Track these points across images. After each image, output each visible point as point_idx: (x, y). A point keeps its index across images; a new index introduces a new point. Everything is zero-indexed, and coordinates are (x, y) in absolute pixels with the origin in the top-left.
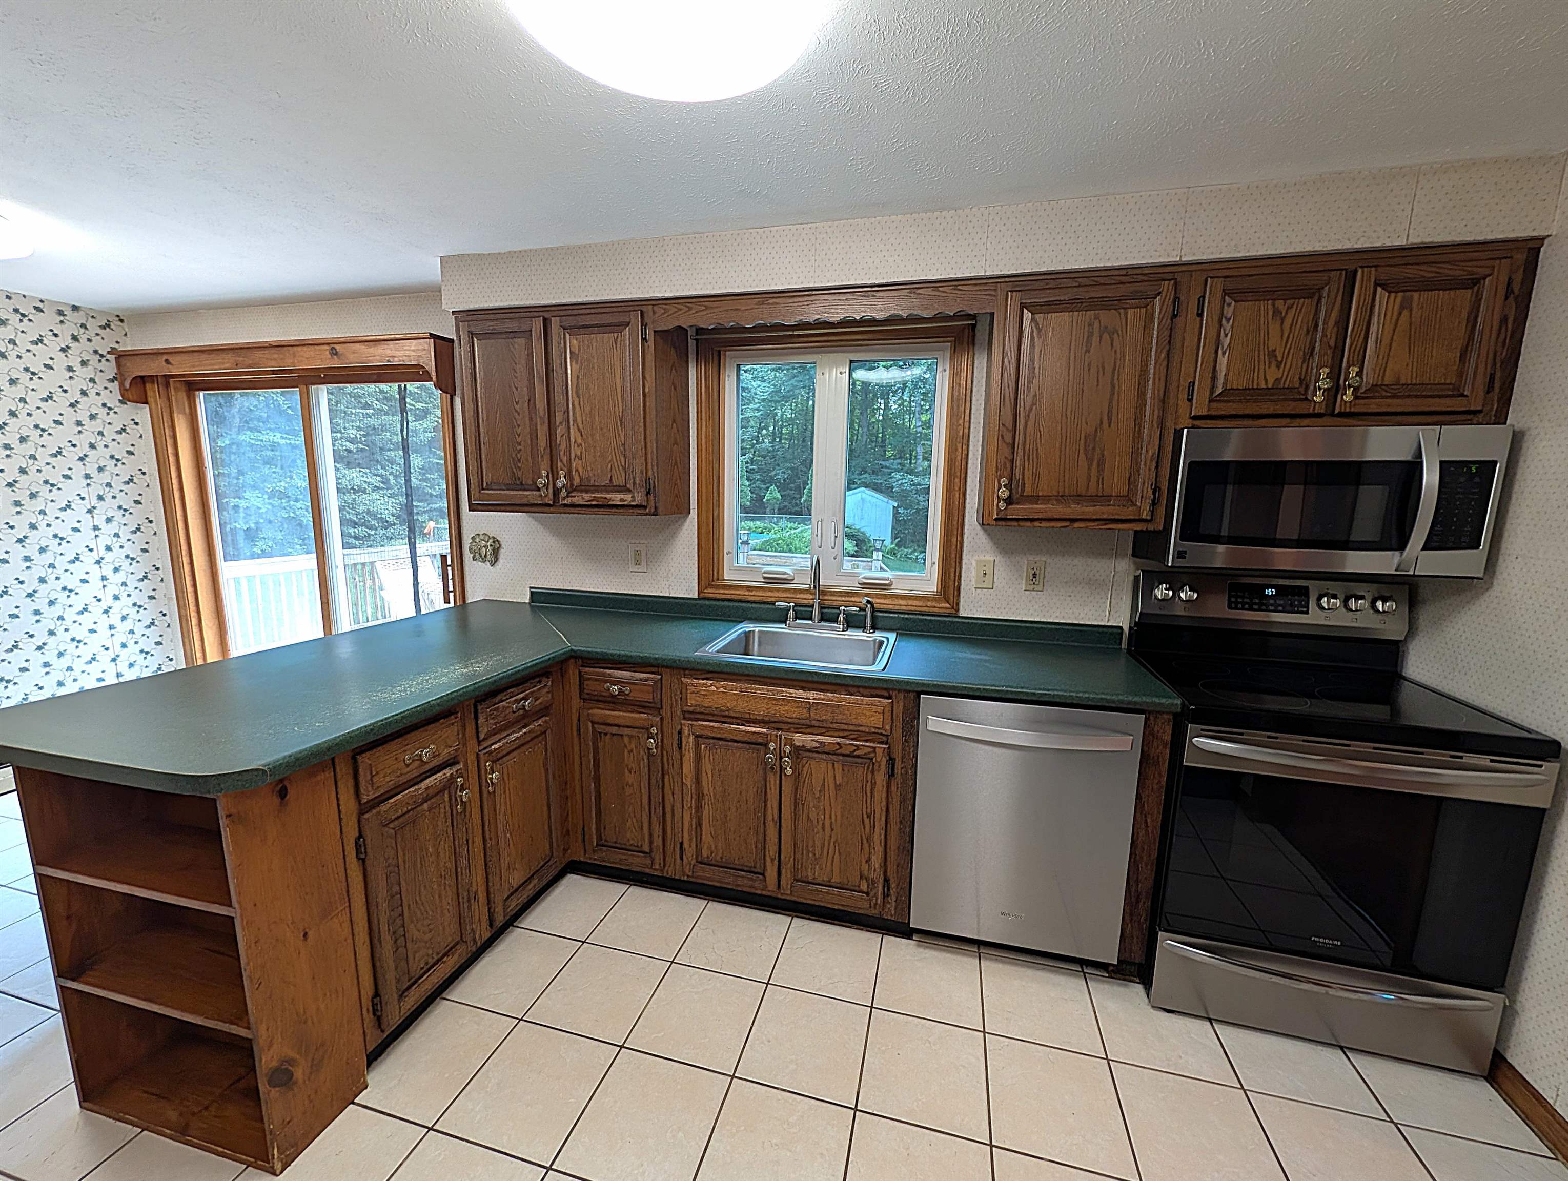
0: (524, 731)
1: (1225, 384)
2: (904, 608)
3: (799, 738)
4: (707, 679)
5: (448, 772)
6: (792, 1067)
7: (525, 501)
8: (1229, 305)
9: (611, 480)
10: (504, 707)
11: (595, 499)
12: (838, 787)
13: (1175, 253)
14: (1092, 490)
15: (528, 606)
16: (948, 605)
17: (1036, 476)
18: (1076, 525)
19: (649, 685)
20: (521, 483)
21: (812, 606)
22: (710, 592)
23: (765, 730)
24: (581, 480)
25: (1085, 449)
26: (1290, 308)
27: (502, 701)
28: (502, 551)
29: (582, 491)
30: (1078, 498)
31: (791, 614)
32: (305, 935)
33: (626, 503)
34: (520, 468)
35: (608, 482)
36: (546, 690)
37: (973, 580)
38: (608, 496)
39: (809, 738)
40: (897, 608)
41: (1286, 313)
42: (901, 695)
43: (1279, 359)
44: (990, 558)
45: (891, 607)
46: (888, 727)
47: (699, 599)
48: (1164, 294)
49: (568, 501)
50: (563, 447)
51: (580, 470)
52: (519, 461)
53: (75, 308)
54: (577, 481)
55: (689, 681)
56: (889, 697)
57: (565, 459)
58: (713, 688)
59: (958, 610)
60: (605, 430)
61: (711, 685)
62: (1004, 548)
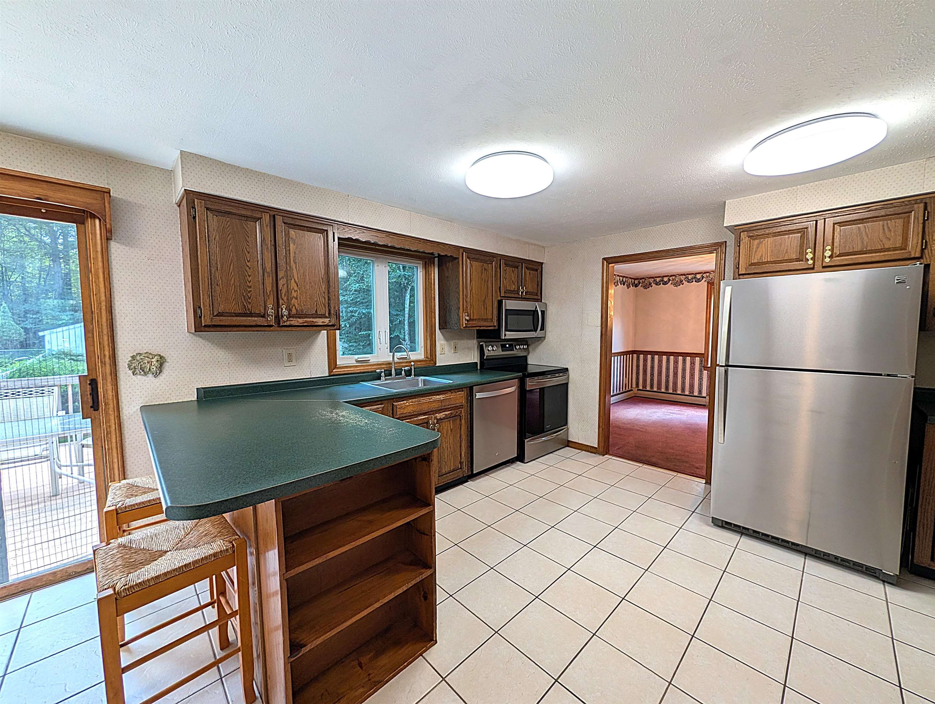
1: (506, 288)
3: (438, 416)
4: (404, 401)
7: (254, 324)
8: (505, 267)
9: (316, 311)
11: (306, 322)
17: (473, 312)
19: (380, 410)
20: (251, 313)
22: (337, 371)
23: (427, 416)
24: (297, 310)
25: (483, 304)
26: (514, 270)
29: (296, 317)
33: (326, 324)
34: (250, 303)
35: (314, 312)
37: (439, 351)
38: (314, 320)
39: (442, 414)
42: (465, 389)
46: (464, 402)
49: (288, 323)
50: (283, 291)
51: (296, 305)
52: (249, 298)
54: (294, 311)
55: (397, 403)
56: (463, 391)
57: (285, 299)
59: (436, 363)
60: (313, 284)
61: (406, 403)
62: (446, 339)
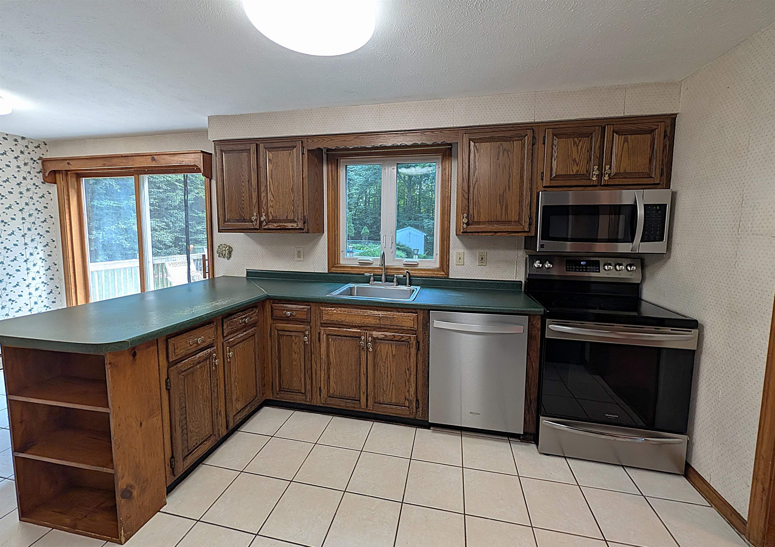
0: (245, 333)
1: (556, 173)
2: (424, 275)
3: (375, 334)
4: (332, 307)
5: (209, 350)
6: (373, 486)
7: (246, 227)
8: (556, 140)
9: (287, 217)
10: (236, 321)
11: (280, 226)
12: (394, 356)
13: (531, 118)
14: (503, 219)
15: (245, 279)
16: (444, 273)
17: (479, 212)
18: (498, 234)
19: (305, 311)
20: (244, 219)
21: (382, 275)
22: (334, 270)
23: (359, 331)
24: (273, 217)
25: (499, 200)
26: (580, 141)
27: (235, 318)
28: (233, 253)
29: (273, 222)
30: (498, 222)
31: (372, 278)
32: (141, 424)
33: (294, 227)
34: (243, 212)
35: (285, 218)
36: (255, 314)
37: (455, 261)
38: (285, 224)
39: (380, 333)
40: (421, 275)
41: (579, 143)
42: (422, 312)
43: (577, 162)
44: (462, 251)
46: (416, 327)
47: (328, 273)
48: (528, 135)
49: (266, 227)
50: (264, 202)
51: (272, 212)
52: (243, 208)
53: (23, 138)
54: (271, 218)
55: (324, 308)
56: (416, 313)
57: (265, 208)
58: (335, 311)
59: (448, 275)
60: (284, 194)
61: (334, 310)
62: (468, 246)
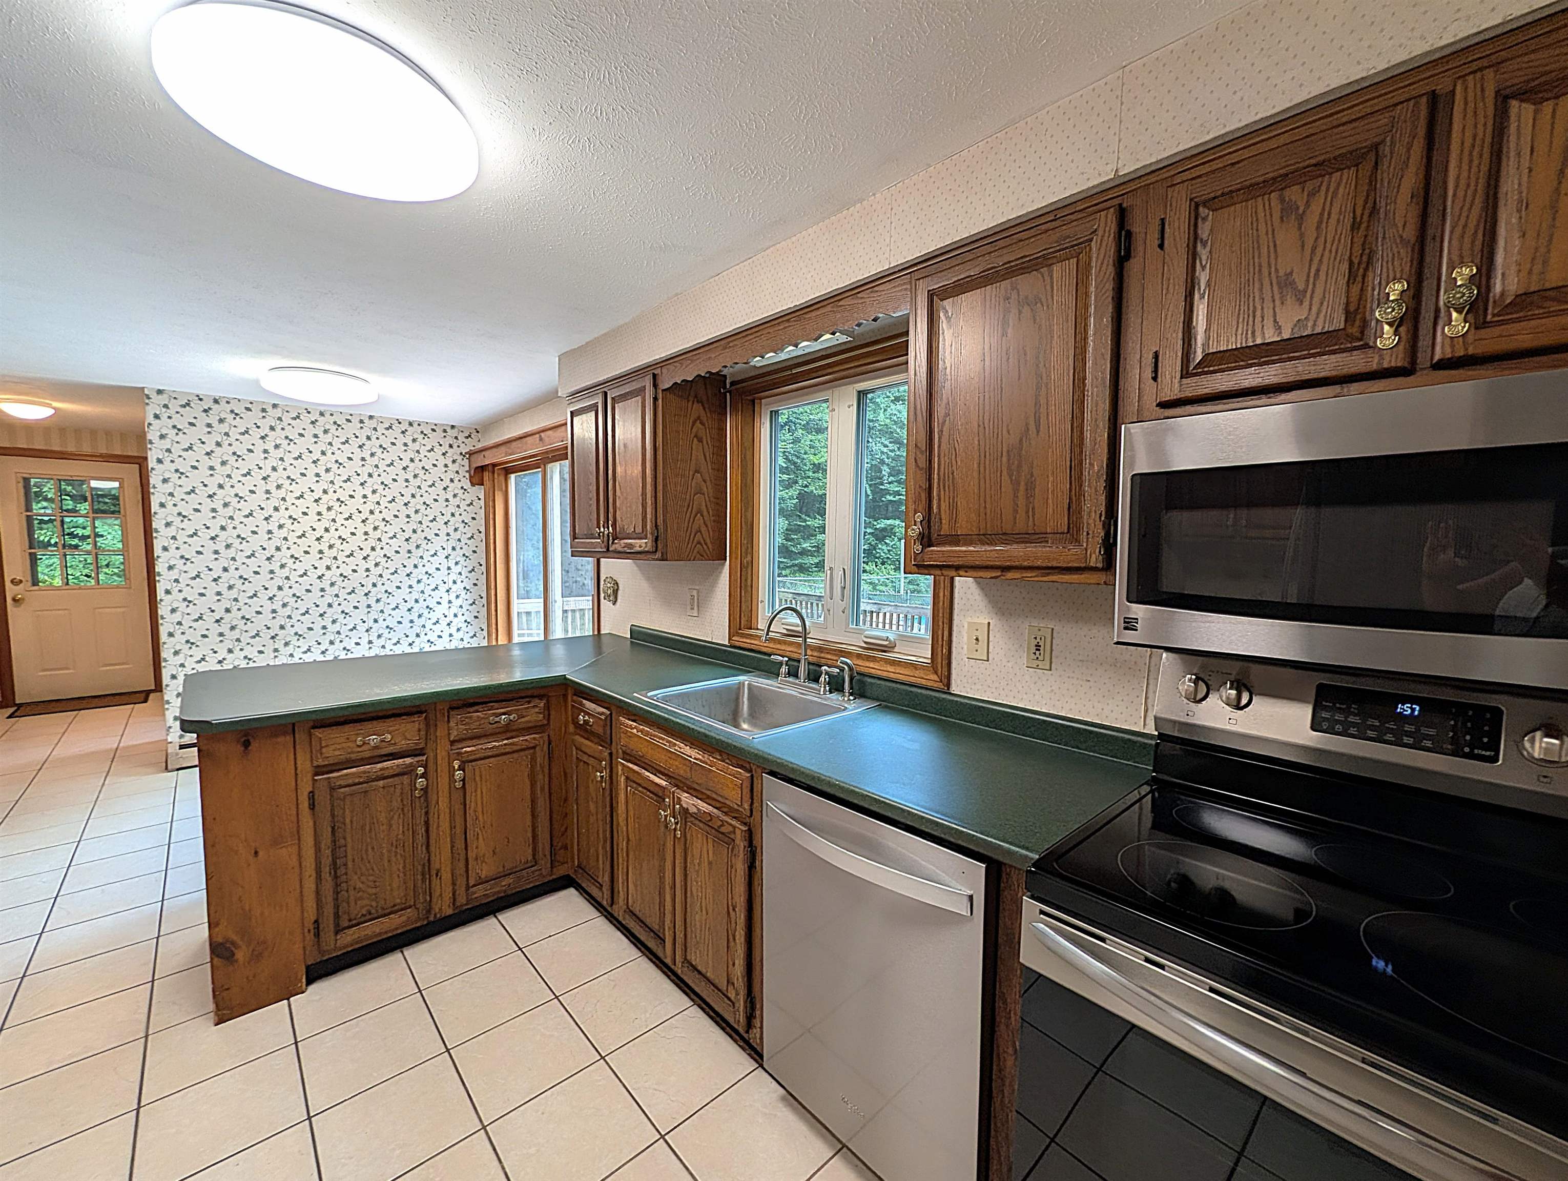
0: (504, 742)
1: (1206, 345)
4: (634, 721)
5: (408, 760)
7: (593, 548)
8: (1205, 219)
9: (635, 529)
10: (478, 717)
11: (627, 544)
13: (1109, 167)
14: (1020, 526)
16: (935, 677)
17: (953, 507)
18: (1010, 575)
19: (602, 719)
20: (592, 533)
22: (738, 640)
23: (663, 783)
24: (620, 528)
25: (1009, 468)
26: (1312, 194)
27: (478, 712)
28: (620, 592)
29: (620, 537)
30: (1005, 537)
31: (784, 669)
32: (256, 852)
33: (644, 548)
34: (591, 520)
35: (633, 530)
37: (965, 648)
38: (634, 542)
41: (1308, 204)
43: (1301, 286)
44: (983, 619)
45: (879, 673)
47: (729, 646)
48: (1100, 233)
49: (613, 547)
50: (611, 500)
51: (619, 518)
52: (591, 514)
53: (453, 427)
54: (617, 528)
55: (625, 721)
57: (612, 511)
58: (634, 731)
59: (948, 685)
60: (632, 483)
61: (635, 728)
62: (1001, 608)
